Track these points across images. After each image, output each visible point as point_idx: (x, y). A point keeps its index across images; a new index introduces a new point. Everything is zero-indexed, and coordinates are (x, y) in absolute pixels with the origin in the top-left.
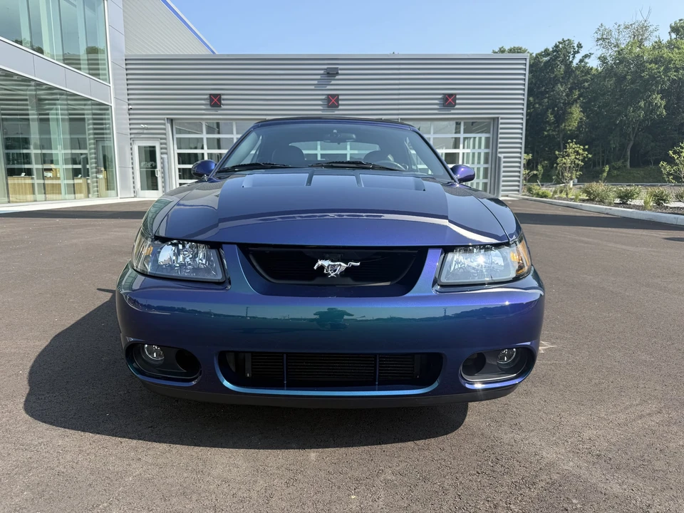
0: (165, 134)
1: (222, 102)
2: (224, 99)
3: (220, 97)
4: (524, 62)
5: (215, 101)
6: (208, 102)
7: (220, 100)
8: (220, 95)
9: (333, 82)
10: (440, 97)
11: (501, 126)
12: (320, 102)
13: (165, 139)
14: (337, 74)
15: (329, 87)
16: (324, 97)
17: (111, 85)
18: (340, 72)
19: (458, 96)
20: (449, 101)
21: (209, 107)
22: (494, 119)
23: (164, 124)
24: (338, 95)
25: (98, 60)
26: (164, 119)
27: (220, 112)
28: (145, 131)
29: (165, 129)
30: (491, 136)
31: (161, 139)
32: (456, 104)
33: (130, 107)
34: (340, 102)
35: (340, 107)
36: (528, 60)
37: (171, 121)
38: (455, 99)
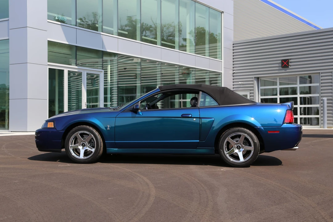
0: (253, 87)
1: (290, 64)
2: (291, 62)
3: (288, 61)
5: (285, 64)
6: (280, 65)
7: (288, 63)
8: (288, 60)
13: (253, 90)
17: (223, 61)
21: (281, 68)
23: (253, 81)
25: (216, 46)
26: (252, 78)
27: (288, 71)
28: (242, 86)
29: (253, 84)
31: (251, 90)
33: (234, 72)
37: (258, 79)
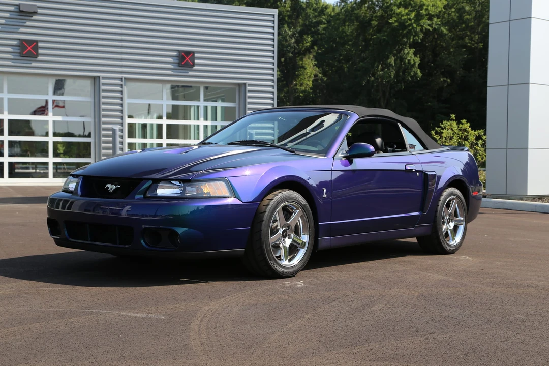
4: (272, 19)
9: (28, 24)
10: (175, 54)
11: (248, 94)
12: (9, 49)
14: (35, 13)
15: (22, 30)
16: (15, 43)
18: (39, 11)
19: (196, 55)
20: (185, 60)
22: (239, 85)
24: (37, 42)
30: (237, 106)
32: (194, 65)
34: (40, 51)
35: (40, 58)
36: (276, 17)
38: (193, 58)
